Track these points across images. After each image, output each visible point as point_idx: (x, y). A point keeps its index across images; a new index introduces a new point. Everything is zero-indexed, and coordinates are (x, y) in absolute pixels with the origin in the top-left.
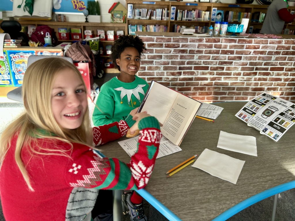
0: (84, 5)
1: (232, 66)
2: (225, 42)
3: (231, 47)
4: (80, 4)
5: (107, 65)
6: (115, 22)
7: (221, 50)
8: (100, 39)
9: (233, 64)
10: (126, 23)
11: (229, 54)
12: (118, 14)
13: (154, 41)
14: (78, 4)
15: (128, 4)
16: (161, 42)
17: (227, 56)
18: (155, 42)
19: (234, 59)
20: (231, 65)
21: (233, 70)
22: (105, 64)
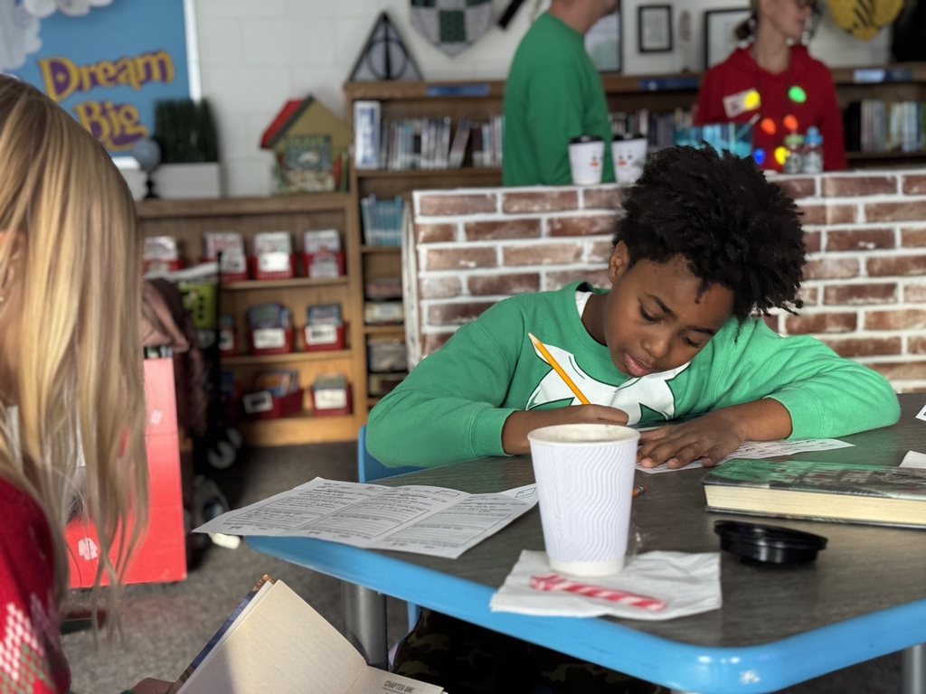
0: (137, 124)
1: (899, 305)
2: (841, 192)
3: (875, 213)
4: (118, 120)
5: (255, 403)
6: (293, 189)
7: (824, 230)
8: (220, 274)
9: (900, 293)
10: (348, 189)
11: (871, 246)
12: (309, 149)
13: (493, 210)
14: (109, 119)
15: (354, 101)
16: (527, 212)
17: (862, 257)
18: (499, 216)
19: (900, 267)
20: (891, 300)
21: (906, 327)
22: (248, 400)
